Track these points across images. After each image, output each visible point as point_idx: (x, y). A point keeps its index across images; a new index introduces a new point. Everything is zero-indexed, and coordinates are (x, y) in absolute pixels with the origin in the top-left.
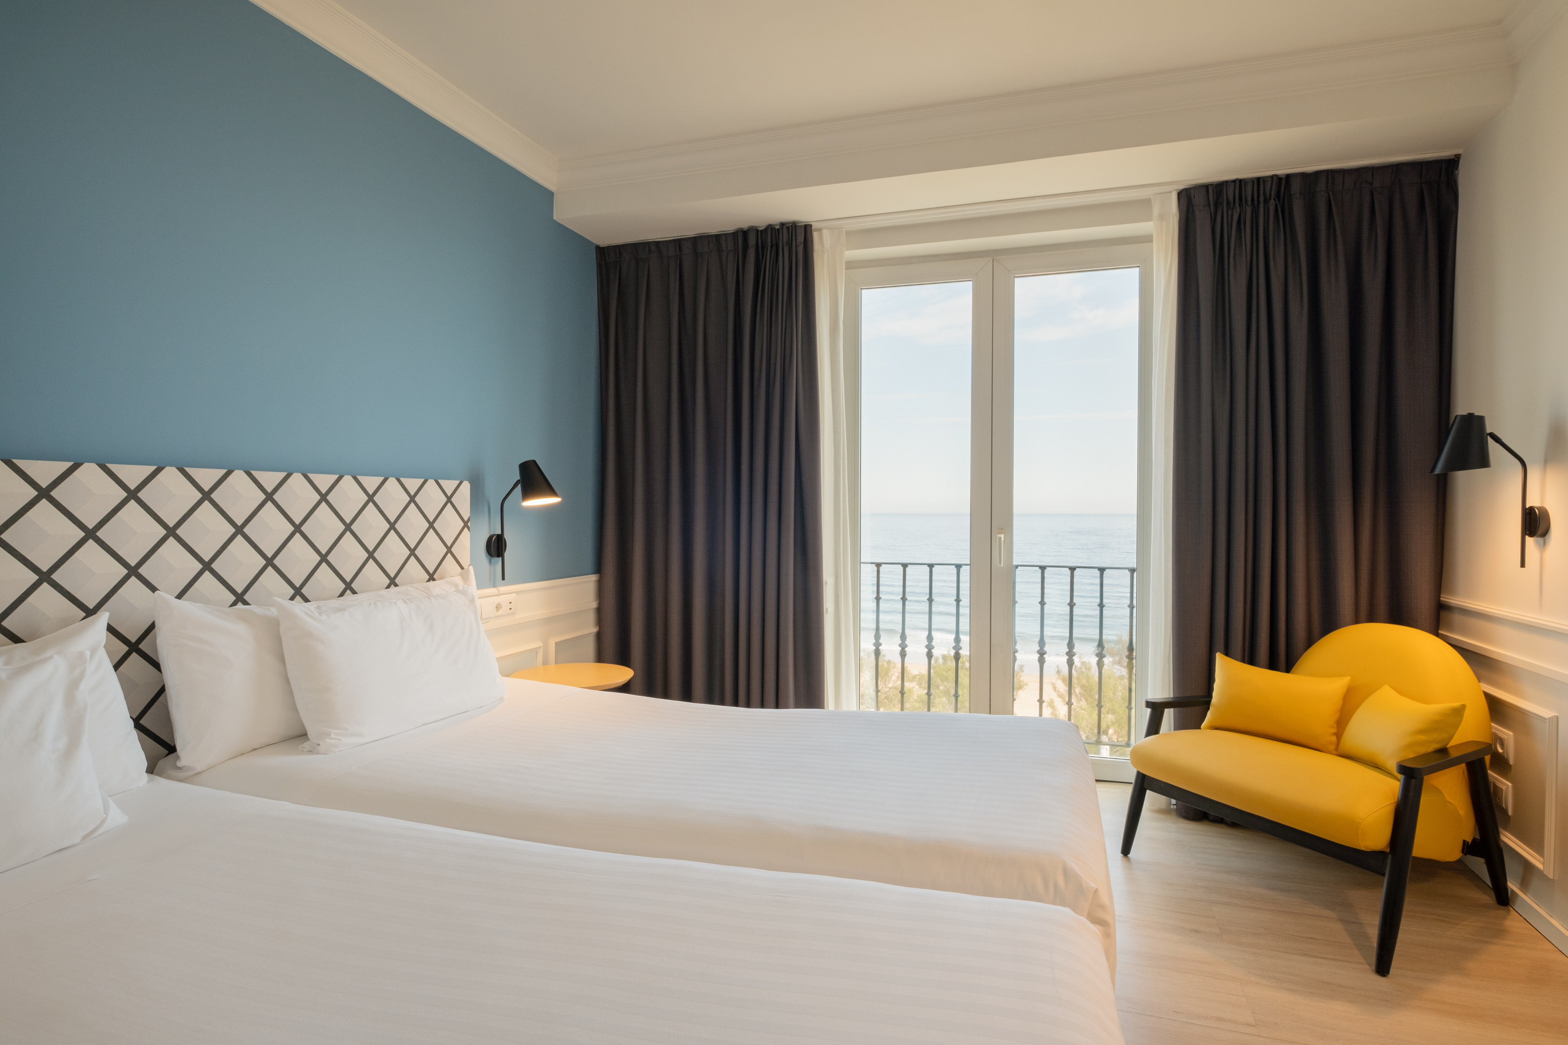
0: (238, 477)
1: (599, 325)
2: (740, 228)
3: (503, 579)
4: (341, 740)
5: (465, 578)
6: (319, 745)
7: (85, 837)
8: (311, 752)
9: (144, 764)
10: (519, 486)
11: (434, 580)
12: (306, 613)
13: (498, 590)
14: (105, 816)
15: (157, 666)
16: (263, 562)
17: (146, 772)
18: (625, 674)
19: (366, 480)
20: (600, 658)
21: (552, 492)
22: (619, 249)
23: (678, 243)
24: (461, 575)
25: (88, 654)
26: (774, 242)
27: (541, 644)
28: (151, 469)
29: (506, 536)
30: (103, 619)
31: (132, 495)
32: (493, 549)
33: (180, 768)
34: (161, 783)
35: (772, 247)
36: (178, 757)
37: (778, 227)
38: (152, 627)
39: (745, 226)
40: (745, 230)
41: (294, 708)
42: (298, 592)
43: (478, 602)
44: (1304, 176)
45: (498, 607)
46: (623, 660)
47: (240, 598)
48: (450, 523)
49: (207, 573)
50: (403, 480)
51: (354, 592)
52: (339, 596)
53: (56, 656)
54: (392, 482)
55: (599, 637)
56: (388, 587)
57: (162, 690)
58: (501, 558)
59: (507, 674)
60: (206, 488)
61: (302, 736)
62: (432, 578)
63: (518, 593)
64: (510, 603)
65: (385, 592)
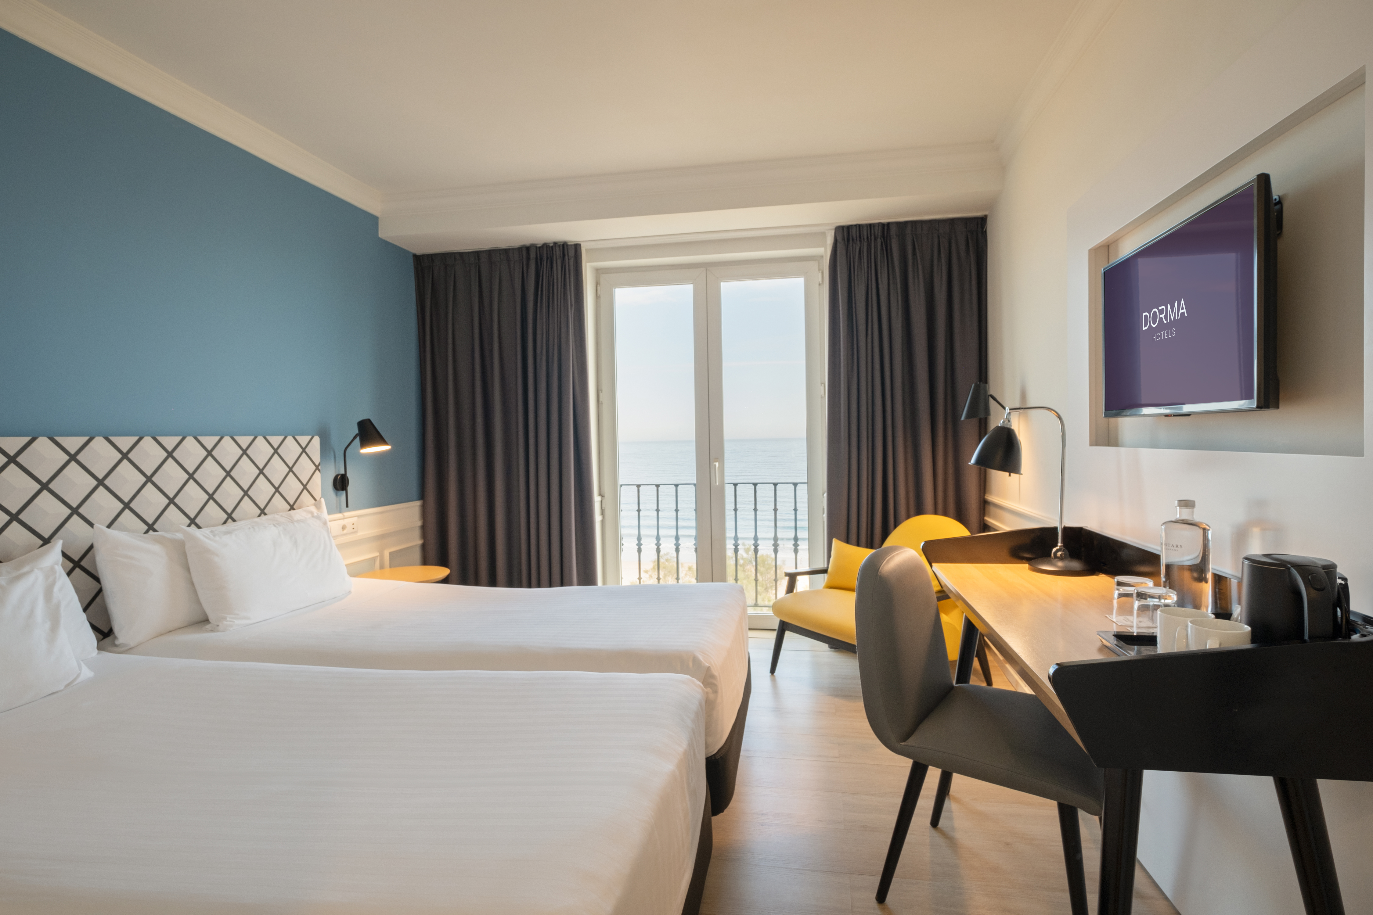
0: (148, 442)
1: (418, 313)
2: (524, 245)
3: (347, 506)
4: (234, 622)
5: (318, 507)
6: (218, 626)
7: (68, 685)
8: (212, 631)
9: (95, 642)
10: (358, 439)
11: (294, 509)
12: (200, 536)
13: (343, 515)
14: (78, 672)
15: (96, 578)
16: (167, 501)
17: (97, 647)
18: (444, 572)
19: (240, 439)
20: (425, 561)
21: (383, 441)
22: (431, 257)
23: (477, 254)
24: (315, 505)
25: (52, 568)
26: (549, 256)
27: (377, 554)
28: (85, 439)
29: (349, 475)
30: (56, 545)
31: (73, 457)
32: (339, 485)
33: (117, 645)
34: (106, 655)
35: (547, 259)
36: (115, 638)
37: (552, 245)
38: (91, 547)
39: (527, 243)
40: (528, 246)
41: (198, 602)
42: (193, 522)
43: (329, 524)
44: (898, 224)
45: (344, 528)
46: (443, 561)
47: (151, 527)
48: (305, 468)
49: (127, 511)
50: (268, 437)
51: (234, 520)
52: (224, 524)
53: (33, 570)
54: (260, 440)
55: (424, 547)
56: (259, 516)
57: (100, 592)
58: (345, 491)
59: (353, 575)
60: (125, 451)
61: (206, 621)
62: (292, 508)
63: (359, 516)
64: (353, 524)
65: (258, 519)
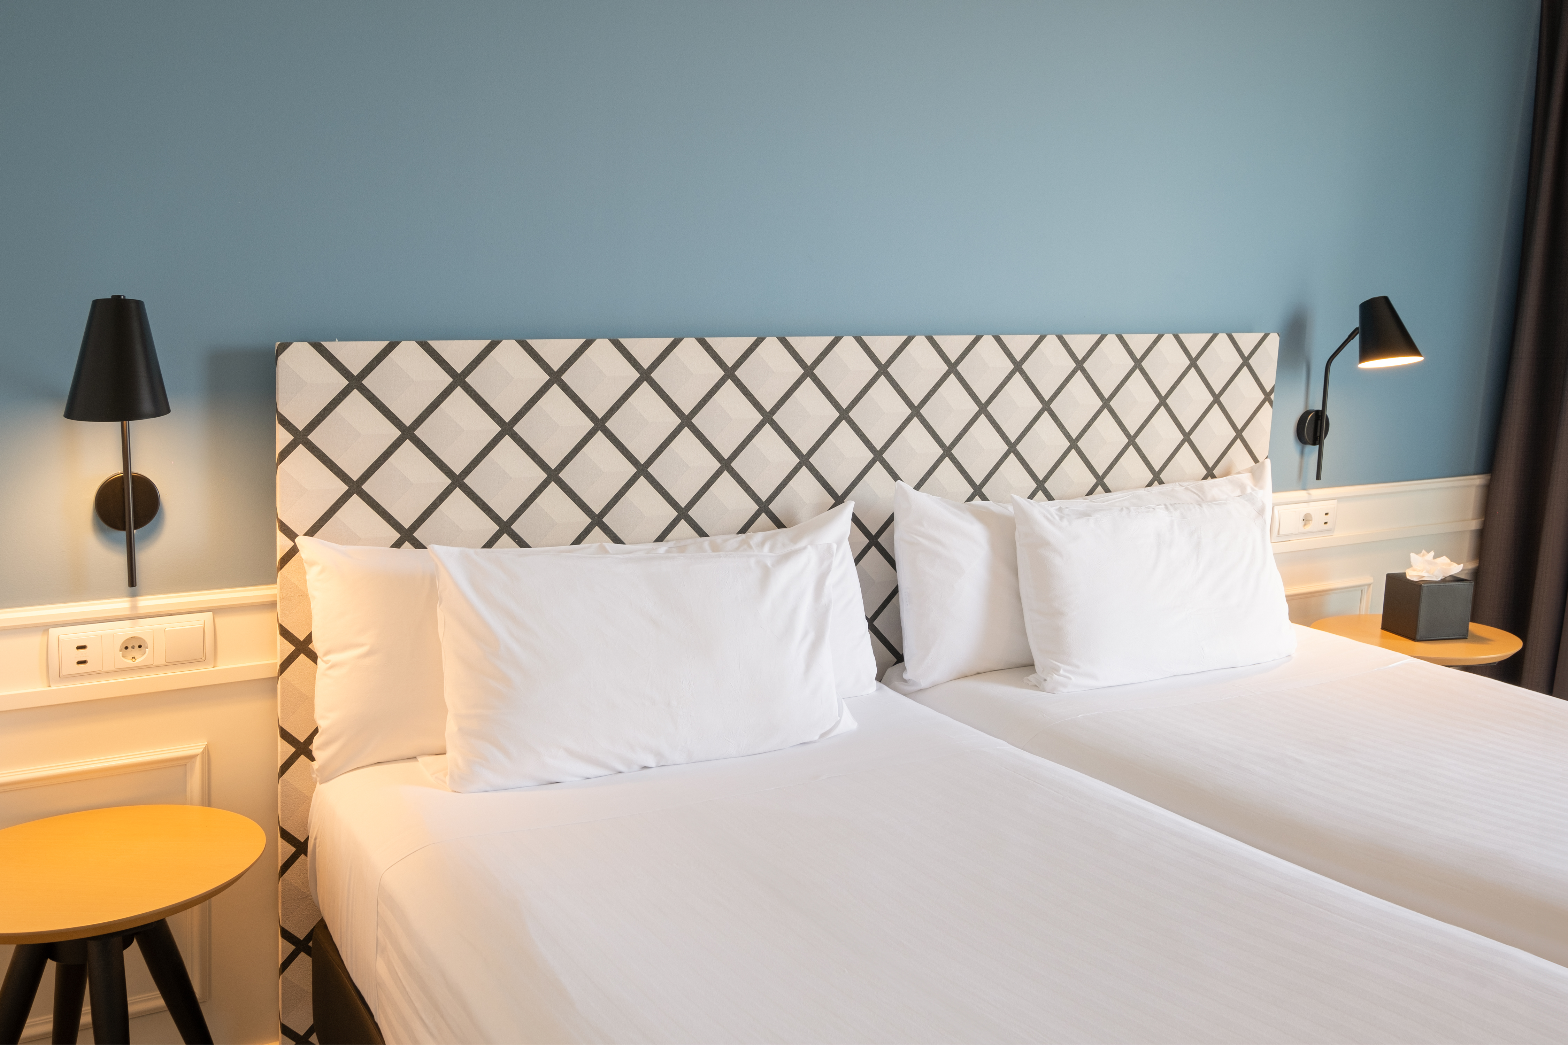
0: (987, 344)
3: (1318, 477)
4: (1070, 679)
5: (1256, 475)
6: (1045, 680)
7: (823, 735)
8: (1036, 687)
9: (874, 671)
10: (1357, 339)
11: (1214, 477)
12: (1045, 517)
13: (1309, 494)
14: (839, 718)
15: (892, 562)
16: (1005, 448)
17: (876, 679)
21: (1409, 346)
24: (1252, 471)
25: (835, 546)
29: (1329, 412)
30: (848, 508)
32: (1307, 433)
33: (905, 681)
34: (888, 693)
36: (905, 668)
38: (891, 519)
42: (1040, 487)
45: (1307, 519)
47: (978, 491)
48: (1243, 397)
51: (1107, 490)
52: (1088, 494)
53: (809, 547)
56: (1150, 484)
57: (895, 591)
58: (1318, 446)
59: (1298, 620)
61: (1029, 666)
62: (1210, 474)
63: (1340, 499)
64: (1327, 514)
65: (1144, 492)
